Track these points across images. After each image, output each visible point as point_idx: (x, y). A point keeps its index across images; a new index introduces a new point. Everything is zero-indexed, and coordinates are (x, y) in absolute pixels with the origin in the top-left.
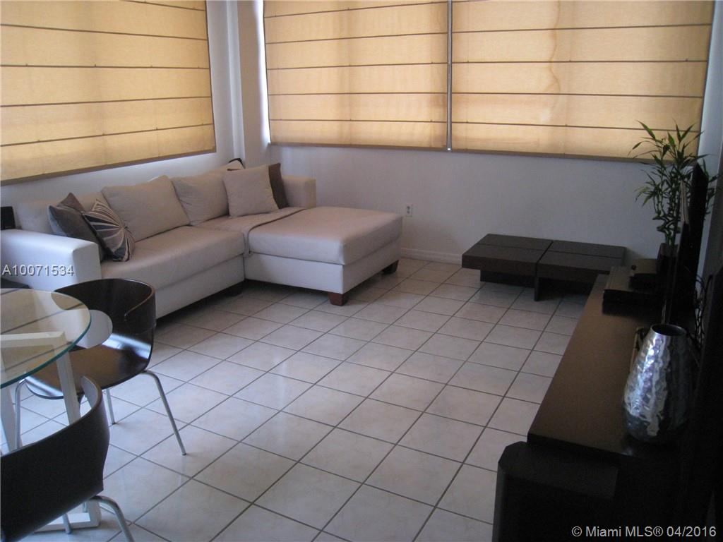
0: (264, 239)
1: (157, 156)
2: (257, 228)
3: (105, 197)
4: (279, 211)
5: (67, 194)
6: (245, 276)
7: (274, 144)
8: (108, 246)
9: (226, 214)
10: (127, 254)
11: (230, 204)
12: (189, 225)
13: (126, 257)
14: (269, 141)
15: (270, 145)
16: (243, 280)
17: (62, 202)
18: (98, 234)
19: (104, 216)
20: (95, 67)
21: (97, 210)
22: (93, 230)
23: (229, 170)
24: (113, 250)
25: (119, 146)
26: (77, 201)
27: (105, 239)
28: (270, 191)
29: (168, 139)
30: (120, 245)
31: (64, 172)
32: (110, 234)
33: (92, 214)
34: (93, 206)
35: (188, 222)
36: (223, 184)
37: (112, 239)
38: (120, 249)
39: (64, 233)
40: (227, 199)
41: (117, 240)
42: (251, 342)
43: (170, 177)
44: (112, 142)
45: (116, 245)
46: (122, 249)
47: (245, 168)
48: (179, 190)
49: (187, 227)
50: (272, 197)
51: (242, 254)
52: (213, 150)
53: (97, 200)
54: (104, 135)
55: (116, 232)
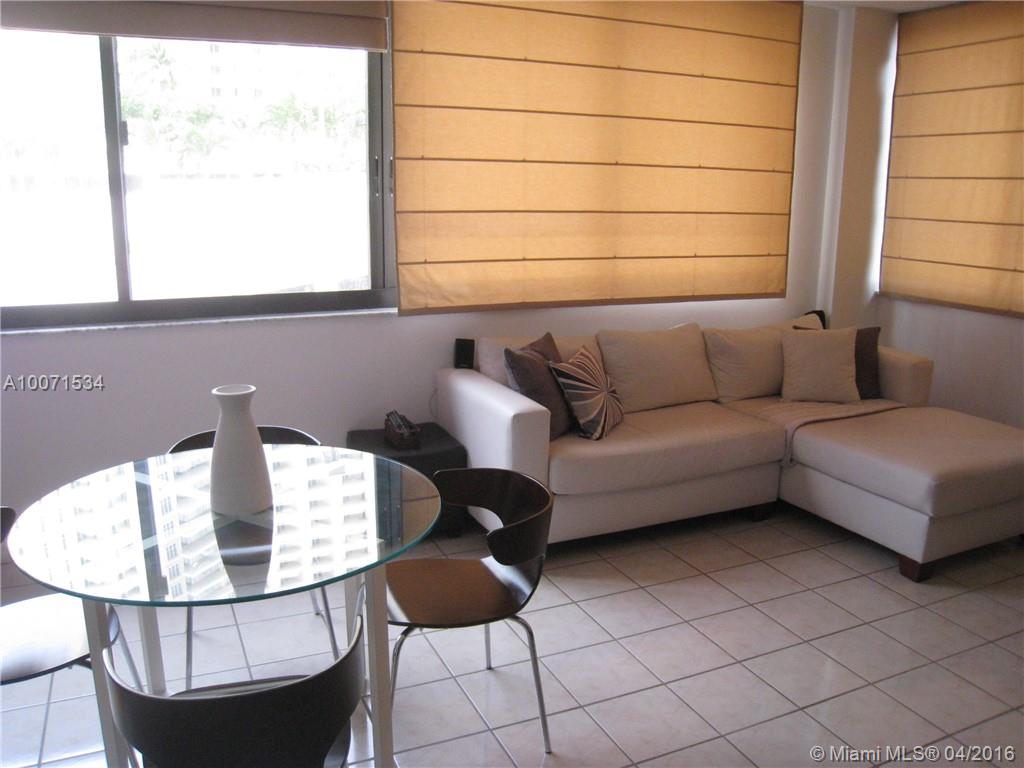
0: (815, 445)
1: (690, 294)
2: (812, 426)
3: (598, 344)
4: (860, 403)
5: (541, 335)
6: (779, 494)
7: (884, 295)
8: (576, 413)
9: (776, 393)
10: (600, 429)
11: (787, 380)
12: (715, 401)
13: (597, 435)
14: (877, 290)
15: (877, 295)
16: (775, 500)
17: (532, 345)
18: (566, 396)
19: (581, 371)
20: (617, 164)
21: (575, 361)
22: (560, 388)
23: (796, 328)
24: (581, 421)
25: (634, 274)
26: (554, 346)
27: (574, 403)
28: (852, 369)
29: (712, 272)
30: (592, 416)
31: (551, 303)
32: (583, 397)
33: (563, 366)
34: (574, 354)
35: (714, 397)
36: (781, 346)
37: (583, 405)
38: (592, 421)
39: (518, 388)
40: (783, 371)
41: (590, 408)
42: (740, 603)
43: (702, 328)
44: (627, 269)
45: (588, 414)
46: (594, 422)
47: (824, 328)
48: (711, 347)
49: (713, 404)
50: (854, 378)
51: (780, 461)
52: (782, 294)
53: (584, 347)
54: (615, 258)
55: (592, 396)
